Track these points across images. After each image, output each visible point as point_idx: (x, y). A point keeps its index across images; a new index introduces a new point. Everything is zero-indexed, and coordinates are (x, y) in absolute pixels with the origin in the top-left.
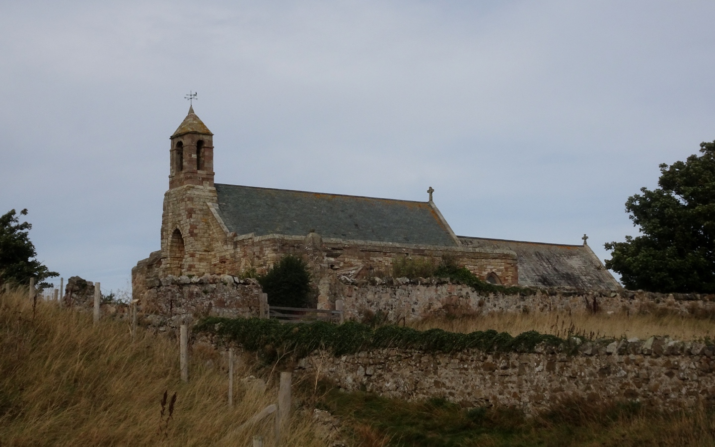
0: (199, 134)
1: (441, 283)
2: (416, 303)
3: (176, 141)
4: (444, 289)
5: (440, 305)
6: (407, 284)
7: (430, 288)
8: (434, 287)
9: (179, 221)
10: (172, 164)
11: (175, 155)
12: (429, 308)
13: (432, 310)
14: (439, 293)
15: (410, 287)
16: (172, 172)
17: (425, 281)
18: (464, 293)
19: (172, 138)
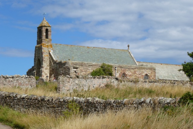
0: (46, 27)
1: (103, 78)
2: (95, 84)
3: (39, 29)
4: (105, 80)
5: (103, 85)
6: (91, 78)
7: (100, 79)
8: (102, 79)
9: (39, 56)
10: (38, 37)
11: (39, 34)
12: (99, 86)
13: (100, 87)
14: (103, 81)
15: (92, 79)
16: (38, 39)
17: (98, 77)
18: (112, 81)
19: (38, 28)
